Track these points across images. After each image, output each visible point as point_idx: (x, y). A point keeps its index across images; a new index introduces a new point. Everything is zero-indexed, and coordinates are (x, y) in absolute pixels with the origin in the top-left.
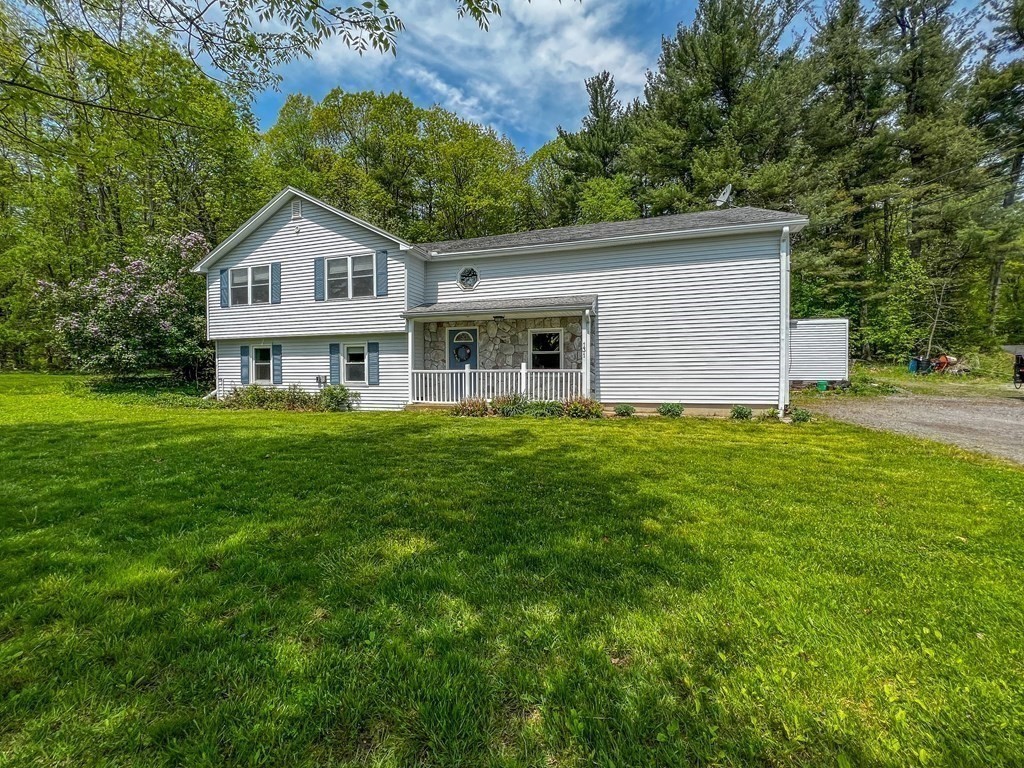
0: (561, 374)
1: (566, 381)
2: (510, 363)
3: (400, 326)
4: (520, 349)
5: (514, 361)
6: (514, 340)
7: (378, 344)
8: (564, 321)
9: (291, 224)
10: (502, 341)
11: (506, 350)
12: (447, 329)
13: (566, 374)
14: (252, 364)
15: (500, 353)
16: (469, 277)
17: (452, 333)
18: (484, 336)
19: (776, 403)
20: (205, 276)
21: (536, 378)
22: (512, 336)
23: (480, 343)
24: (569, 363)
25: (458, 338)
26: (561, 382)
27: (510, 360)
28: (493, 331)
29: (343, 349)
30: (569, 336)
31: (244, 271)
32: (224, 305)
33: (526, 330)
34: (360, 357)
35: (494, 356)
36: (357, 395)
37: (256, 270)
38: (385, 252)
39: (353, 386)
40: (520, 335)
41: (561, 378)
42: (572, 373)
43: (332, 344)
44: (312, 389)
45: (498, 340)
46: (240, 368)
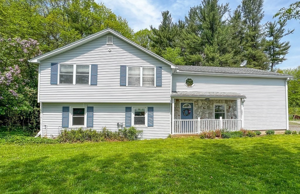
0: (225, 121)
1: (227, 123)
2: (207, 117)
3: (168, 100)
4: (211, 111)
5: (208, 116)
6: (209, 108)
7: (153, 107)
8: (226, 101)
9: (106, 46)
10: (204, 108)
11: (206, 111)
12: (181, 102)
13: (227, 121)
14: (71, 116)
15: (203, 113)
16: (189, 83)
17: (182, 104)
18: (197, 105)
19: (286, 129)
20: (37, 65)
21: (216, 122)
22: (208, 106)
23: (195, 108)
24: (229, 117)
25: (185, 106)
26: (226, 123)
27: (207, 115)
28: (200, 104)
29: (133, 109)
30: (228, 107)
31: (71, 66)
32: (53, 82)
33: (213, 104)
34: (143, 114)
35: (201, 114)
36: (141, 132)
37: (78, 66)
38: (161, 67)
39: (138, 127)
40: (211, 106)
41: (225, 122)
42: (229, 121)
43: (128, 107)
44: (114, 129)
45: (202, 107)
46: (61, 119)
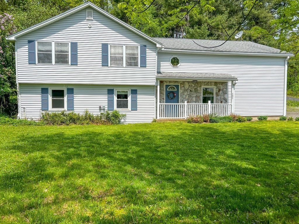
0: (214, 105)
1: (216, 108)
2: (194, 100)
3: (153, 83)
4: (199, 95)
5: (196, 99)
6: (196, 91)
7: (137, 90)
8: (216, 83)
9: (85, 22)
10: (191, 91)
11: (193, 95)
12: (165, 84)
13: (216, 105)
14: (50, 99)
15: (190, 96)
16: (175, 62)
17: (167, 86)
18: (183, 88)
19: (282, 115)
21: (205, 106)
22: (195, 89)
23: (180, 91)
24: (218, 101)
25: (169, 89)
26: (214, 108)
27: (194, 99)
28: (187, 86)
29: (116, 93)
30: (218, 90)
31: (50, 44)
32: (31, 61)
33: (201, 86)
34: (126, 97)
35: (187, 97)
36: (124, 116)
37: (58, 44)
38: (145, 46)
39: (121, 111)
40: (199, 88)
41: (214, 107)
42: (218, 105)
43: (110, 90)
44: (95, 113)
45: (189, 90)
46: (40, 101)
